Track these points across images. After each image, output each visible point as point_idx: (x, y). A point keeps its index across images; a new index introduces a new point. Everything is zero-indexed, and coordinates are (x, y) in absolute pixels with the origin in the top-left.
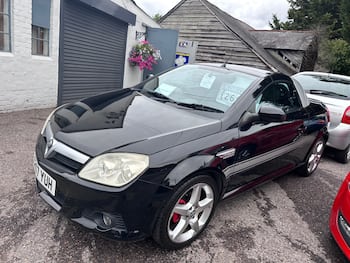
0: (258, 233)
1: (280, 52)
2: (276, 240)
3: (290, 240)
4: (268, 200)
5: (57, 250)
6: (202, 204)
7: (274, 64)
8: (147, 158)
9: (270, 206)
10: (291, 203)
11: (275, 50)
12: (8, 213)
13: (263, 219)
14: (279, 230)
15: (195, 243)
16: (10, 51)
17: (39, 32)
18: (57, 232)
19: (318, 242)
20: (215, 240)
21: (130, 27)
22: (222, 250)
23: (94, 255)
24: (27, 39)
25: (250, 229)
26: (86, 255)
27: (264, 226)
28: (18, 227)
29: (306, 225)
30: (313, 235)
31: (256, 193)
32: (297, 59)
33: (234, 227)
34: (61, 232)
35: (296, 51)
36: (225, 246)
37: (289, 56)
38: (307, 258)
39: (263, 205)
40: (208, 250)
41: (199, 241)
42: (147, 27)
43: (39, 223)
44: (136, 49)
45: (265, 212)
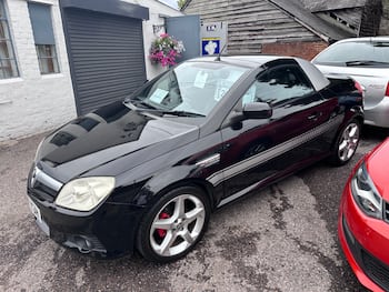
0: (263, 238)
1: (332, 13)
2: (283, 244)
3: (299, 243)
4: (284, 200)
5: (54, 272)
6: (189, 215)
7: (325, 30)
8: (113, 179)
9: (286, 206)
10: (312, 200)
11: (325, 12)
12: (15, 241)
13: (273, 222)
14: (289, 232)
15: (191, 255)
16: (19, 76)
17: (45, 49)
18: (56, 255)
19: (332, 242)
20: (214, 249)
21: (144, 22)
22: (219, 260)
23: (87, 274)
24: (34, 59)
25: (256, 235)
26: (80, 274)
27: (272, 229)
28: (22, 253)
29: (323, 223)
30: (328, 234)
31: (273, 192)
32: (354, 18)
33: (237, 233)
34: (61, 254)
35: (352, 9)
36: (223, 255)
37: (344, 17)
38: (314, 260)
39: (278, 206)
40: (202, 260)
41: (195, 252)
42: (165, 18)
43: (42, 248)
44: (156, 45)
45: (277, 213)
